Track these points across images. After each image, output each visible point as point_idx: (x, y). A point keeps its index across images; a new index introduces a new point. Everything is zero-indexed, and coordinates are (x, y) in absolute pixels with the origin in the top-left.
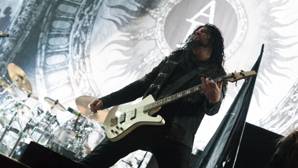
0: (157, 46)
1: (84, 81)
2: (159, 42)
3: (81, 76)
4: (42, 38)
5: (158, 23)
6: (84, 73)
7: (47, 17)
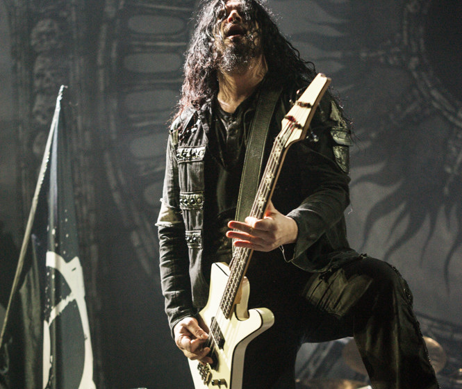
0: (452, 125)
2: (450, 113)
4: (142, 245)
5: (415, 75)
7: (119, 187)
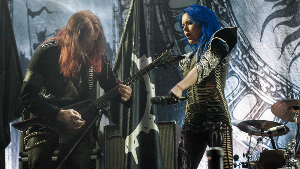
1: (263, 78)
3: (256, 75)
6: (257, 69)
7: (163, 22)
